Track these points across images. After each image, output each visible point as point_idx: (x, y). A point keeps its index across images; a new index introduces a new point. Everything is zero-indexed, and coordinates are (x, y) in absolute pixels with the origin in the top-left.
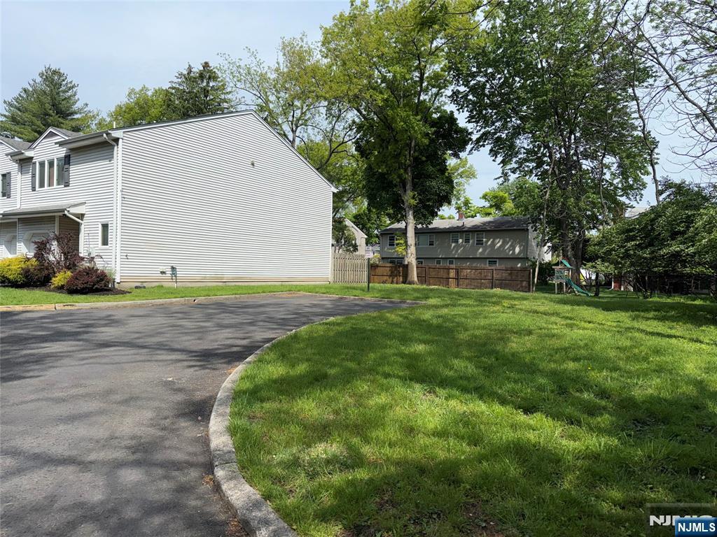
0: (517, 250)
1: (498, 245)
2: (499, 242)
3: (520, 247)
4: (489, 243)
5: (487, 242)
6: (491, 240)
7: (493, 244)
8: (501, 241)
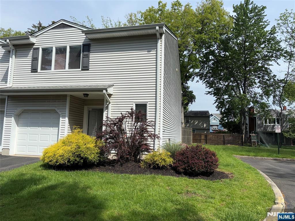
0: (205, 125)
1: (196, 123)
2: (196, 122)
3: (206, 124)
4: (192, 122)
5: (191, 121)
6: (193, 121)
7: (194, 123)
8: (197, 121)
